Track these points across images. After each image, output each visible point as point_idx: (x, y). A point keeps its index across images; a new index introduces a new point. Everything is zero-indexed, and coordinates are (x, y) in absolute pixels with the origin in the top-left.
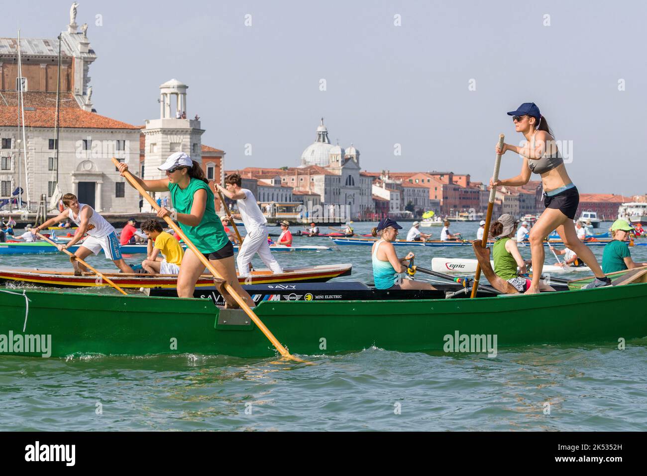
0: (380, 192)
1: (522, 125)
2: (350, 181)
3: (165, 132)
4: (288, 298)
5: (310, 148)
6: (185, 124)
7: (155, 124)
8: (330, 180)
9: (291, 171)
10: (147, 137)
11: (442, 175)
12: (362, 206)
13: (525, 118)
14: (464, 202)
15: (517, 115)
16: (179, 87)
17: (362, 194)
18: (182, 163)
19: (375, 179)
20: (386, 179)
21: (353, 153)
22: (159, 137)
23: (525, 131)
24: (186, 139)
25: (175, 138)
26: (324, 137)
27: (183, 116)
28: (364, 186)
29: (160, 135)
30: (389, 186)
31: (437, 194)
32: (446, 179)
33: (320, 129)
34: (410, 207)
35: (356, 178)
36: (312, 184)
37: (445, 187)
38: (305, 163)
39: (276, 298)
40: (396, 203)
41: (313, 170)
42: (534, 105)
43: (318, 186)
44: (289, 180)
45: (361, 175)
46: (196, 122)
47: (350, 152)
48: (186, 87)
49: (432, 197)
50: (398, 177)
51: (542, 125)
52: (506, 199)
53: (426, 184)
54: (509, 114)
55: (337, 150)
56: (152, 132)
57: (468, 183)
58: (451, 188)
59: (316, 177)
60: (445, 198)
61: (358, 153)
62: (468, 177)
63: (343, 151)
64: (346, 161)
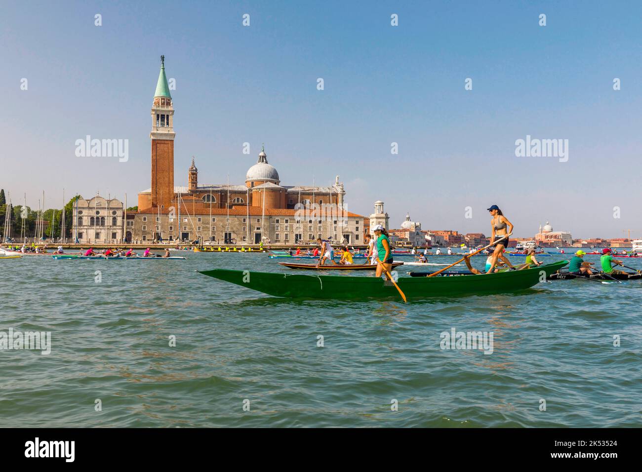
0: (428, 238)
1: (493, 213)
2: (418, 234)
3: (377, 218)
4: (455, 275)
5: (404, 223)
6: (383, 215)
7: (374, 215)
8: (411, 233)
9: (398, 231)
10: (371, 220)
11: (448, 231)
12: (422, 242)
13: (494, 210)
14: (455, 241)
15: (491, 210)
16: (381, 203)
17: (422, 238)
18: (379, 228)
19: (426, 233)
20: (429, 233)
21: (419, 224)
22: (375, 220)
23: (494, 215)
24: (384, 220)
25: (380, 220)
26: (408, 219)
27: (382, 213)
28: (422, 236)
29: (375, 219)
30: (430, 235)
31: (446, 238)
32: (449, 233)
33: (407, 216)
34: (438, 243)
35: (420, 233)
36: (405, 235)
37: (449, 236)
38: (402, 227)
39: (452, 275)
40: (433, 241)
41: (405, 230)
42: (496, 206)
43: (407, 235)
44: (397, 233)
45: (422, 232)
46: (386, 214)
47: (418, 224)
48: (383, 203)
49: (445, 239)
50: (433, 232)
51: (500, 213)
52: (470, 240)
53: (443, 235)
54: (488, 209)
55: (413, 223)
56: (372, 218)
57: (457, 234)
58: (451, 236)
59: (406, 233)
60: (449, 239)
61: (420, 224)
62: (457, 232)
63: (415, 224)
64: (416, 227)
